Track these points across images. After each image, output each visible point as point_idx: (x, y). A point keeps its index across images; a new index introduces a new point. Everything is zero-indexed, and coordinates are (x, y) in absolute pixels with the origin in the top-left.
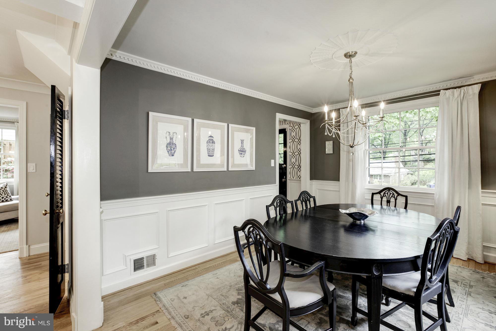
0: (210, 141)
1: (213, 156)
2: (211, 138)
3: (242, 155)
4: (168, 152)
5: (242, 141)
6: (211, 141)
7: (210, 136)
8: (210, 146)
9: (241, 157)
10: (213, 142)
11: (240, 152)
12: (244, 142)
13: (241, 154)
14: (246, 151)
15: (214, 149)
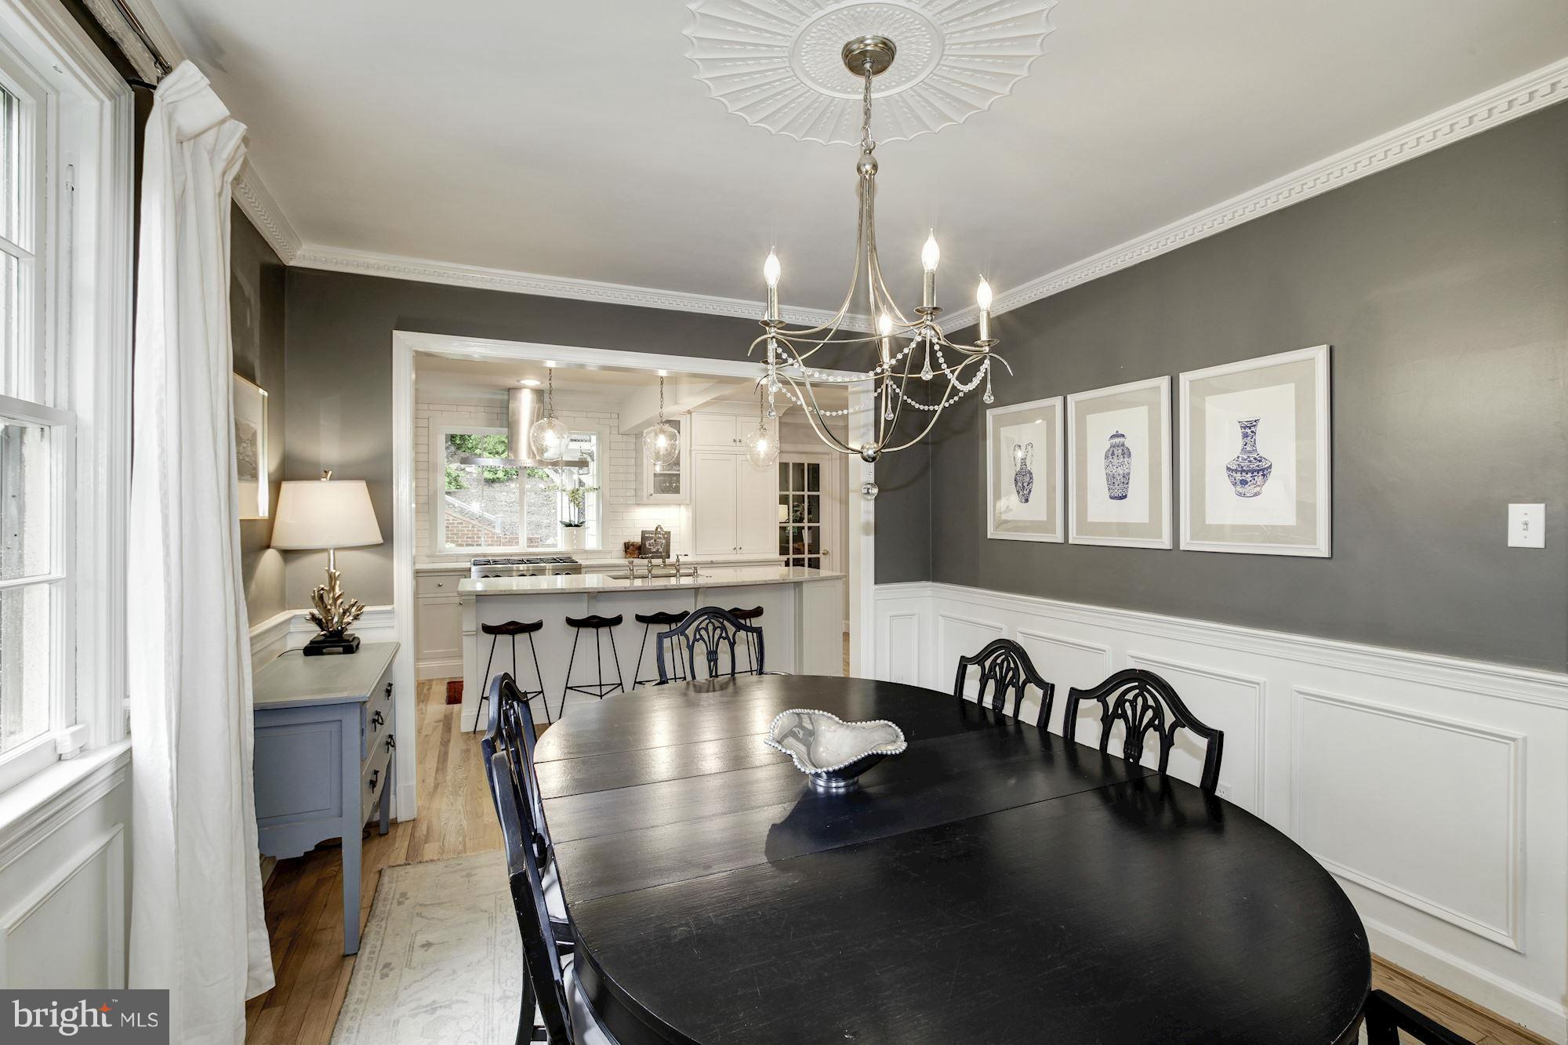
0: (1116, 452)
1: (1125, 497)
2: (1117, 440)
3: (1249, 489)
4: (1018, 492)
5: (1249, 429)
6: (1119, 449)
7: (1113, 437)
8: (1115, 467)
9: (1240, 494)
10: (1127, 453)
11: (1234, 474)
12: (1259, 429)
13: (1244, 483)
14: (1270, 467)
15: (1129, 474)
